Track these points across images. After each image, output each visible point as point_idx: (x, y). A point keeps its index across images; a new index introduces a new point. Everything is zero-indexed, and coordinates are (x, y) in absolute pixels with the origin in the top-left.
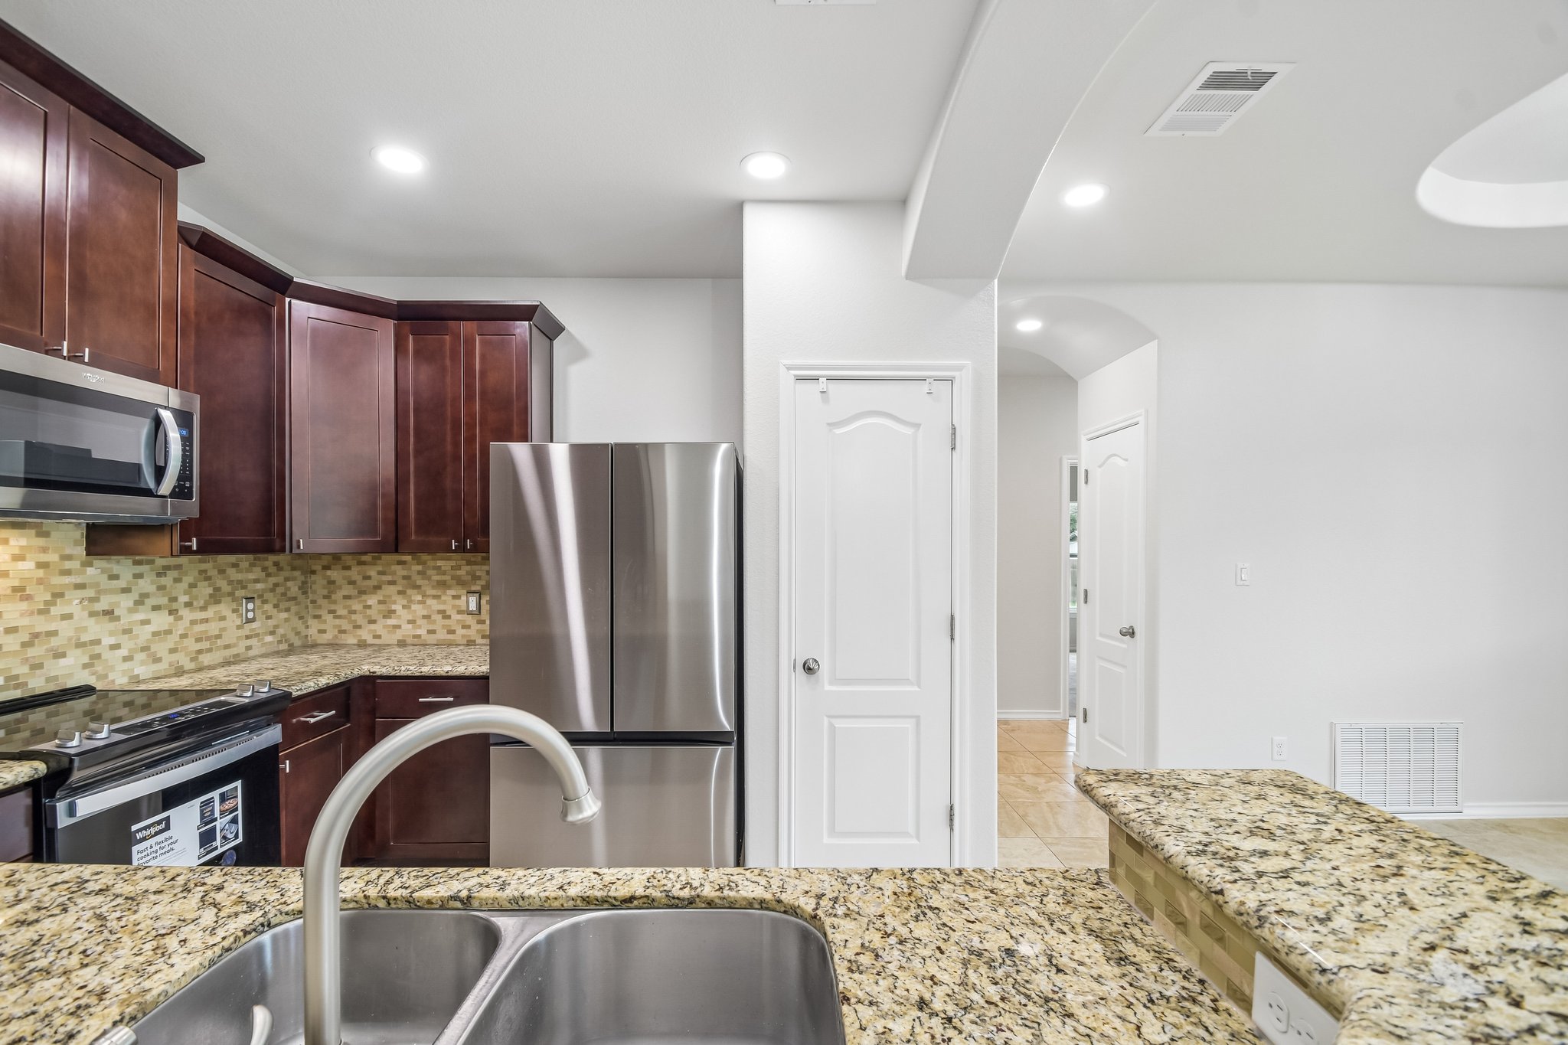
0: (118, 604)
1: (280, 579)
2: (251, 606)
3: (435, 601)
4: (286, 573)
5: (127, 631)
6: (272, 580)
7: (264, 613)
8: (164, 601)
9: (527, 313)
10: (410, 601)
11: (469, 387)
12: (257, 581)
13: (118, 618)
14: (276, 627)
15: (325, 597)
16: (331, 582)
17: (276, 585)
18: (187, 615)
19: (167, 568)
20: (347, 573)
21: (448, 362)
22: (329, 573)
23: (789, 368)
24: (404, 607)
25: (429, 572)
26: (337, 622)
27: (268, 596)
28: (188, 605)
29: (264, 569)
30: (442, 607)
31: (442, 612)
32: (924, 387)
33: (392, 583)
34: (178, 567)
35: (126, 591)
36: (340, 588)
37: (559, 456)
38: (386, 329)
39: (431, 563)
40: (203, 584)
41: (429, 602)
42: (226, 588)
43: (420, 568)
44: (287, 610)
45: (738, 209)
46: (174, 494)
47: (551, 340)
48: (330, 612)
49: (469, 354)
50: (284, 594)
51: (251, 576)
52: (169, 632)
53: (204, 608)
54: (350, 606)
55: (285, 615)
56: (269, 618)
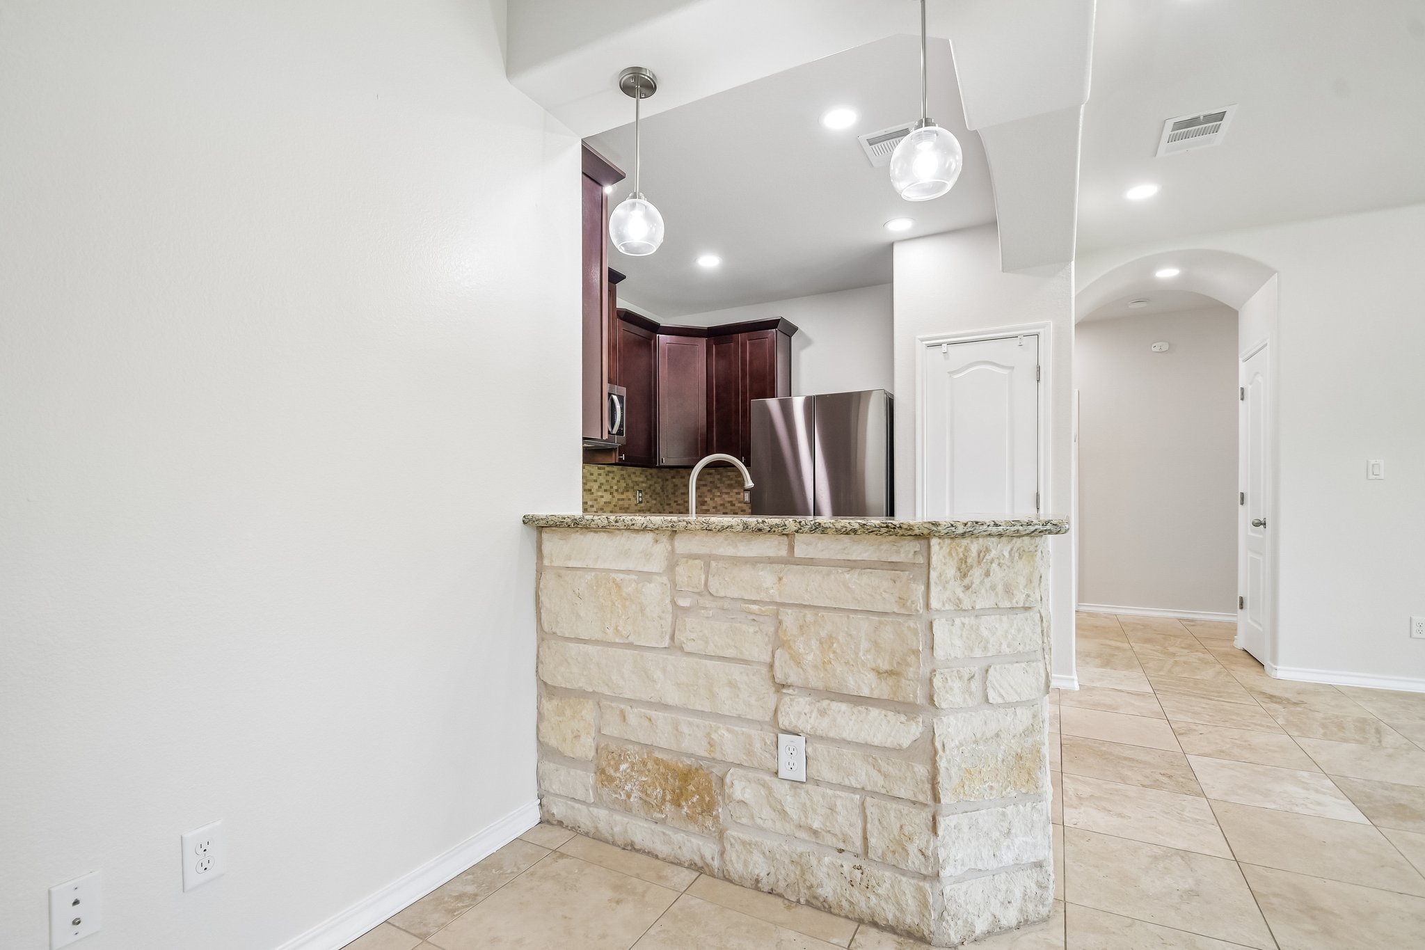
0: (593, 487)
1: (653, 483)
2: (640, 495)
3: (726, 496)
4: (654, 480)
5: (596, 500)
6: (649, 482)
7: (646, 499)
8: (608, 488)
9: (773, 324)
10: (714, 496)
11: (744, 370)
12: (643, 482)
13: (592, 493)
14: (651, 507)
15: (672, 494)
16: (675, 486)
17: (651, 485)
18: (617, 496)
19: (609, 472)
20: (683, 480)
21: (733, 357)
22: (674, 480)
23: (922, 340)
24: (711, 499)
25: (724, 479)
26: (678, 507)
27: (647, 490)
28: (617, 490)
29: (646, 476)
30: (730, 499)
31: (731, 502)
32: (1017, 341)
33: (705, 485)
34: (613, 472)
35: (595, 481)
36: (679, 489)
37: (798, 404)
38: (702, 343)
39: (725, 474)
40: (622, 481)
41: (724, 496)
42: (631, 485)
43: (719, 476)
44: (656, 499)
45: (891, 245)
46: (617, 434)
47: (790, 337)
48: (676, 502)
49: (744, 352)
50: (654, 491)
51: (641, 479)
52: (610, 503)
53: (622, 493)
54: (684, 498)
55: (654, 502)
56: (648, 502)
